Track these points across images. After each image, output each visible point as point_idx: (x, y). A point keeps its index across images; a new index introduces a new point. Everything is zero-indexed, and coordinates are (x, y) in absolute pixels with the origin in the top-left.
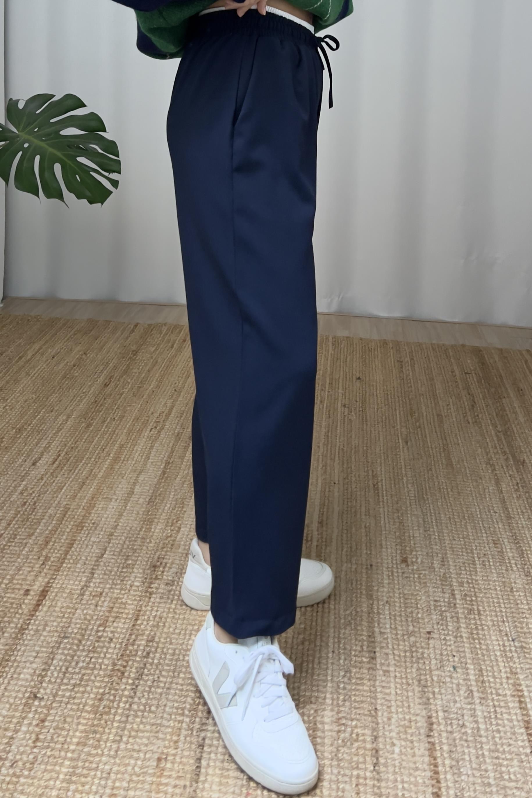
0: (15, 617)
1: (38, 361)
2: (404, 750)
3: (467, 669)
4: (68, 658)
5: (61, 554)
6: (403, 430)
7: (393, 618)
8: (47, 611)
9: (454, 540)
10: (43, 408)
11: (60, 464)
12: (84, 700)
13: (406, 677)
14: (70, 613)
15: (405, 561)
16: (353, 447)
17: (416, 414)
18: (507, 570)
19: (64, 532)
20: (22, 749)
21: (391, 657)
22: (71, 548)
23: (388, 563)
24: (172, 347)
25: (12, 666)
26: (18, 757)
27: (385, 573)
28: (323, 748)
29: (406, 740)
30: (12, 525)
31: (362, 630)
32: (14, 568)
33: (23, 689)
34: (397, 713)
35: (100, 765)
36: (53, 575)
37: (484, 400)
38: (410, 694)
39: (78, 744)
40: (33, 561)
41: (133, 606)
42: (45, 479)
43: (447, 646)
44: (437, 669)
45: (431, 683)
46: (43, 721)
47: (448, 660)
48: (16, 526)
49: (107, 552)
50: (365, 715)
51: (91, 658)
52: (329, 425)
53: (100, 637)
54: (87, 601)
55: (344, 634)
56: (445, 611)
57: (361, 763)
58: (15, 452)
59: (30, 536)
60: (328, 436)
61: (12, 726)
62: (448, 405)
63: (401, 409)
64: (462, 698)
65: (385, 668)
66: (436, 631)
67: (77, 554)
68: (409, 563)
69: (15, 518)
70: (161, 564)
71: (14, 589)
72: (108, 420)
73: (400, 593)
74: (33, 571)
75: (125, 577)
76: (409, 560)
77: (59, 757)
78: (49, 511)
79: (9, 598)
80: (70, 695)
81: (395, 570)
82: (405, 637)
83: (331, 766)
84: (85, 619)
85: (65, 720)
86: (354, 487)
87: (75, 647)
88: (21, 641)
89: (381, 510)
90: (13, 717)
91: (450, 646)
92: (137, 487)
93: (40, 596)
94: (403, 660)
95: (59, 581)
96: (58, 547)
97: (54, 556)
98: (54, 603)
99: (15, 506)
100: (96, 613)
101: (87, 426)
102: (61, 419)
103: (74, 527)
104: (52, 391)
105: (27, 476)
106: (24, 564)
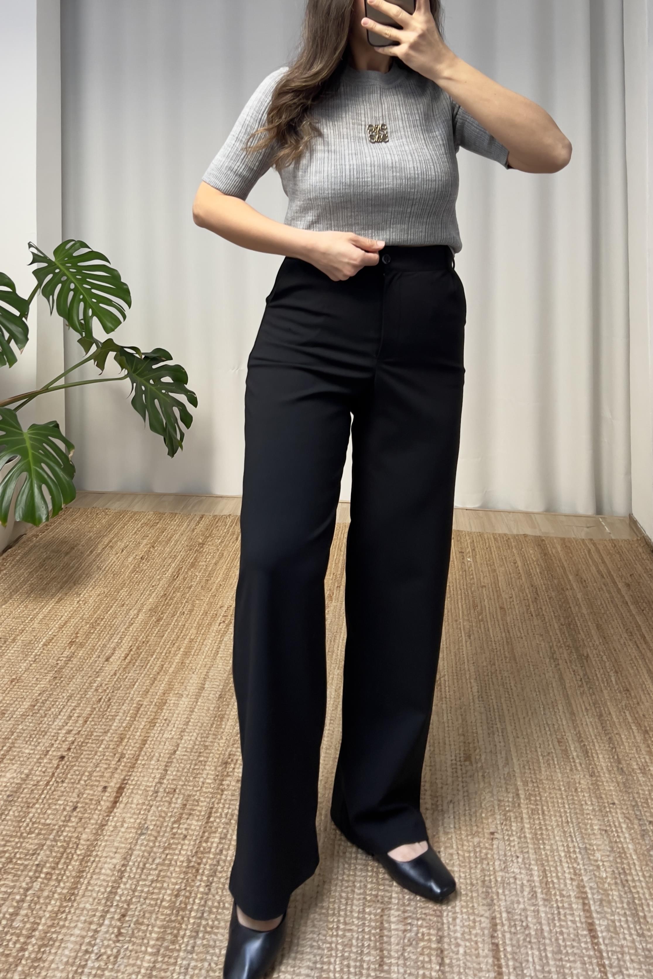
0: (94, 814)
1: (108, 554)
2: (468, 951)
3: (531, 870)
4: (146, 854)
5: (136, 751)
6: (465, 624)
7: (457, 817)
8: (124, 808)
10: (115, 602)
11: (132, 660)
12: (161, 896)
13: (471, 878)
14: (145, 810)
15: (469, 758)
17: (479, 607)
18: (571, 770)
19: (138, 729)
20: (106, 943)
21: (455, 857)
22: (144, 744)
25: (94, 861)
26: (103, 951)
28: (389, 948)
29: (470, 940)
30: (88, 723)
32: (92, 765)
33: (105, 884)
34: (462, 913)
35: (179, 960)
36: (129, 771)
37: (547, 592)
38: (475, 895)
39: (157, 939)
40: (109, 758)
41: (205, 804)
42: (118, 675)
43: (511, 846)
44: (501, 870)
45: (495, 884)
46: (124, 916)
47: (512, 861)
48: (93, 723)
49: (179, 749)
50: (432, 915)
51: (167, 855)
53: (174, 834)
54: (162, 798)
56: (509, 811)
57: (427, 962)
58: (89, 647)
59: (106, 732)
61: (95, 919)
62: (511, 597)
64: (526, 899)
66: (499, 831)
67: (150, 751)
68: (473, 761)
69: (91, 715)
70: (232, 760)
71: (92, 786)
72: (178, 615)
74: (109, 768)
75: (197, 774)
76: (473, 758)
77: (141, 952)
78: (123, 707)
79: (89, 794)
80: (149, 891)
81: (459, 768)
82: (469, 837)
83: (398, 966)
84: (160, 816)
85: (144, 915)
87: (151, 844)
88: (101, 837)
90: (96, 910)
91: (514, 846)
92: (207, 683)
93: (117, 792)
94: (467, 860)
95: (135, 777)
96: (132, 744)
97: (129, 753)
98: (130, 800)
99: (91, 703)
100: (171, 810)
101: (157, 621)
102: (133, 613)
103: (147, 723)
104: (122, 585)
105: (102, 672)
106: (101, 761)
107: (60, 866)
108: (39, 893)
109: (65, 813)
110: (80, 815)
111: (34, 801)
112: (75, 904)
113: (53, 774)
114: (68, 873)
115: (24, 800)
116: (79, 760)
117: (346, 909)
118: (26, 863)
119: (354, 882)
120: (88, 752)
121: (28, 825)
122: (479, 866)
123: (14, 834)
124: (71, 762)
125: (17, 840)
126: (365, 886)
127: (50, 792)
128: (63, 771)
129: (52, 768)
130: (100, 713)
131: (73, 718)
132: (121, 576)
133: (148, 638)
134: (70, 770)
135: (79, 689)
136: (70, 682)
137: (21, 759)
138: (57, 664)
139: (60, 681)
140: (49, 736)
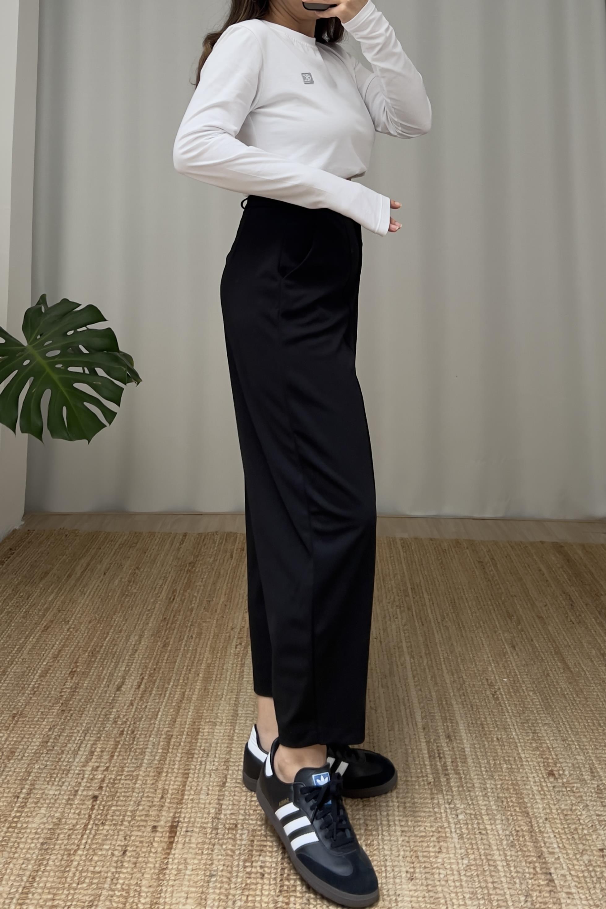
0: (149, 856)
1: (89, 577)
4: (222, 897)
5: (179, 786)
6: (506, 635)
7: (558, 836)
8: (183, 849)
9: (597, 749)
10: (110, 629)
11: (146, 688)
13: (592, 899)
14: (208, 849)
15: (551, 774)
16: (458, 655)
17: (515, 617)
19: (174, 761)
21: (569, 878)
22: (187, 778)
23: (534, 777)
24: (232, 557)
27: (535, 788)
30: (115, 757)
31: (530, 851)
32: (132, 803)
36: (177, 808)
37: (582, 598)
40: (150, 795)
42: (135, 705)
48: (121, 758)
49: (229, 780)
51: (248, 896)
52: (425, 632)
53: (250, 873)
54: (224, 835)
55: (511, 856)
58: (94, 677)
59: (139, 767)
60: (427, 645)
62: (546, 606)
63: (497, 613)
65: (566, 890)
67: (196, 785)
68: (557, 776)
69: (116, 749)
71: (139, 826)
72: (185, 638)
73: (557, 810)
74: (154, 806)
76: (555, 773)
78: (151, 739)
79: (137, 836)
81: (544, 784)
82: (578, 856)
84: (227, 855)
86: (471, 698)
87: (226, 886)
88: (165, 882)
89: (508, 720)
92: (240, 708)
93: (170, 832)
94: (583, 881)
95: (186, 814)
96: (173, 778)
97: (172, 788)
98: (187, 840)
99: (113, 735)
100: (237, 847)
101: (164, 646)
102: (134, 639)
103: (183, 755)
104: (114, 610)
105: (116, 703)
106: (141, 798)
109: (115, 859)
110: (132, 859)
111: (75, 847)
113: (90, 816)
115: (63, 847)
116: (116, 799)
120: (123, 790)
121: (74, 874)
122: (598, 886)
123: (61, 886)
124: (106, 802)
125: (66, 892)
127: (91, 836)
128: (101, 812)
129: (86, 809)
130: (127, 747)
131: (96, 753)
132: (109, 601)
133: (160, 664)
134: (108, 810)
135: (95, 722)
136: (82, 714)
137: (48, 801)
138: (62, 696)
139: (69, 715)
140: (74, 774)
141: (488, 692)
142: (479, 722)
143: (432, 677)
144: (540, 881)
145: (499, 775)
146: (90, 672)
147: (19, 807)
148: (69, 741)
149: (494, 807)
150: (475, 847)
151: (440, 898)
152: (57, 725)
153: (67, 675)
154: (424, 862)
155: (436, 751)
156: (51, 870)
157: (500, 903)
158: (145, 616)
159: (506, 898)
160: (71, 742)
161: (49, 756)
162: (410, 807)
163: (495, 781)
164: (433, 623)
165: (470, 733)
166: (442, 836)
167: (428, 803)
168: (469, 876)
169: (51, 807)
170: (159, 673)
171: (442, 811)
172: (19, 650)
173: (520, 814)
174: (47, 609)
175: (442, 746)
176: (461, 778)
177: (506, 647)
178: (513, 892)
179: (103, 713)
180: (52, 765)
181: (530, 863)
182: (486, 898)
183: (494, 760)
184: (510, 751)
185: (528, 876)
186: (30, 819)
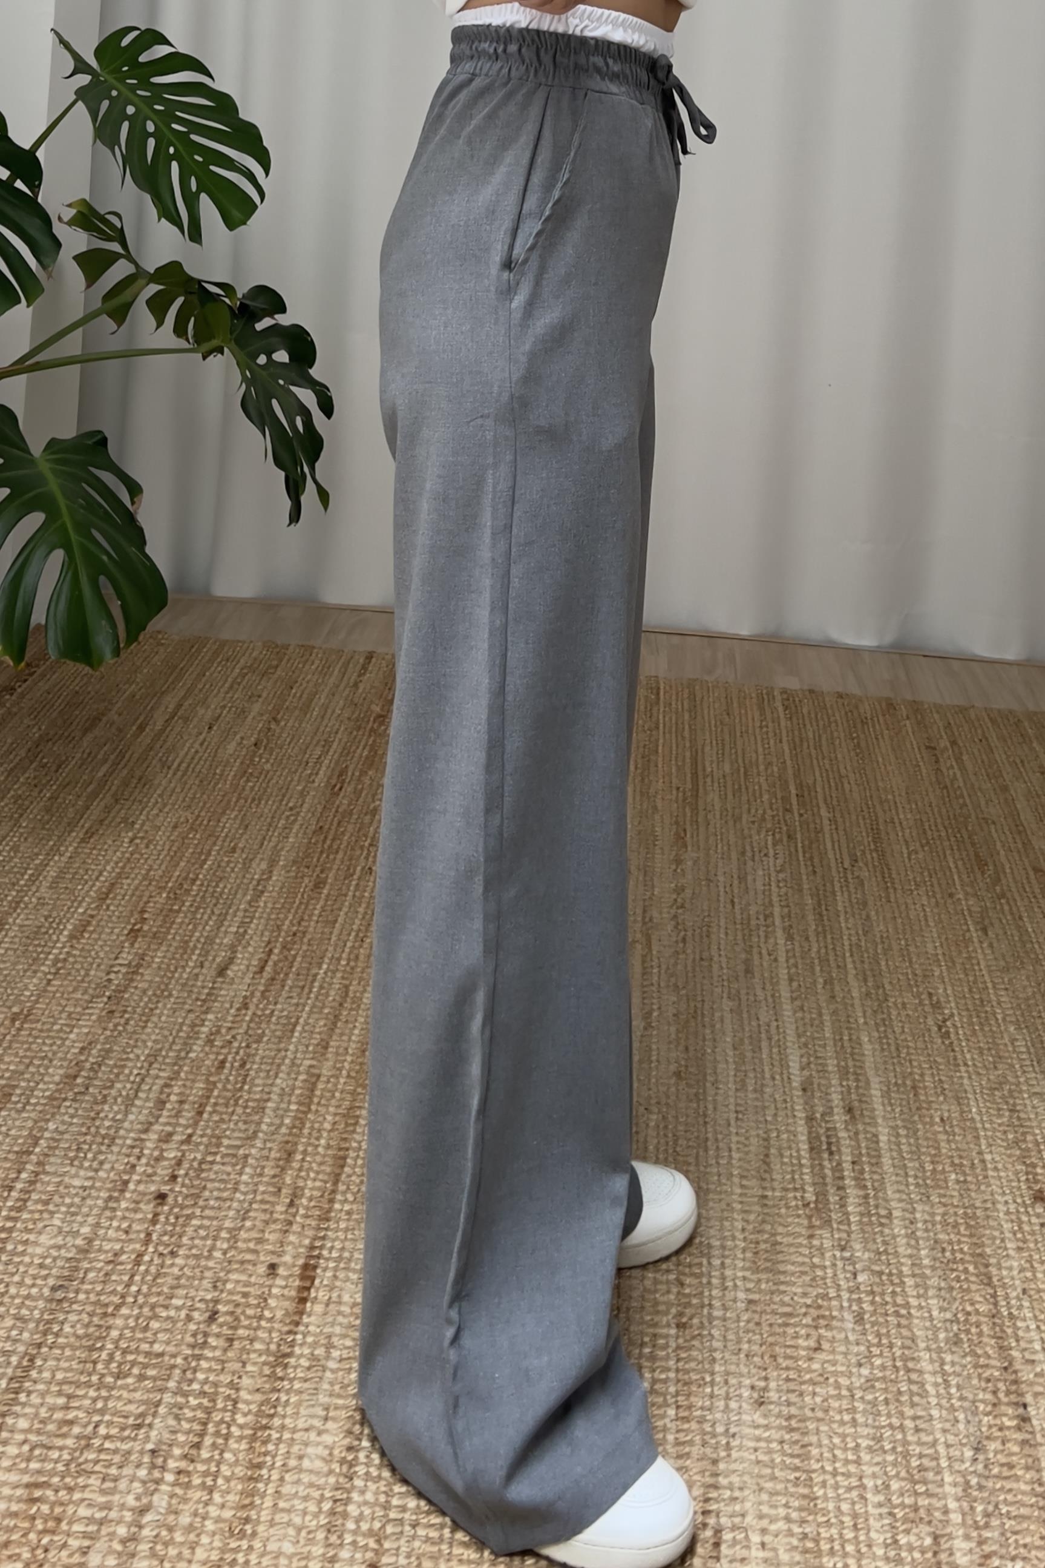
0: (259, 1328)
1: (180, 734)
5: (325, 1182)
6: (971, 903)
8: (324, 1314)
10: (214, 844)
11: (275, 972)
15: (1039, 1197)
16: (878, 940)
17: (991, 868)
19: (319, 1131)
23: (1006, 1202)
25: (280, 1439)
27: (1007, 1226)
30: (205, 1116)
31: (989, 1357)
32: (231, 1213)
33: (316, 1494)
36: (319, 1229)
40: (267, 1197)
42: (252, 1007)
48: (216, 1118)
52: (817, 888)
55: (953, 1364)
58: (175, 944)
59: (250, 1139)
60: (821, 915)
63: (957, 856)
69: (208, 1097)
71: (242, 1262)
74: (275, 1221)
78: (278, 1081)
79: (238, 1282)
81: (1025, 1218)
86: (898, 1030)
88: (286, 1383)
89: (966, 1081)
93: (303, 1277)
95: (334, 1242)
96: (314, 1165)
97: (312, 1187)
98: (335, 1295)
99: (204, 1070)
101: (316, 886)
102: (259, 867)
103: (337, 1118)
104: (223, 804)
105: (214, 1001)
106: (251, 1204)
107: (205, 1454)
108: (171, 1518)
109: (192, 1327)
110: (226, 1331)
111: (116, 1300)
112: (257, 1544)
113: (149, 1235)
114: (225, 1470)
115: (93, 1297)
116: (201, 1203)
117: (856, 1537)
118: (125, 1447)
119: (861, 1478)
121: (111, 1356)
123: (83, 1379)
124: (182, 1208)
125: (92, 1393)
126: (888, 1487)
127: (149, 1278)
128: (170, 1228)
129: (142, 1221)
130: (229, 1094)
131: (168, 1106)
132: (216, 784)
133: (304, 924)
134: (184, 1226)
135: (171, 1039)
136: (146, 1022)
137: (68, 1200)
138: (109, 981)
139: (122, 1021)
140: (122, 1146)
141: (930, 1021)
142: (908, 1082)
143: (825, 982)
144: (1005, 1419)
145: (940, 1196)
146: (168, 933)
147: (11, 1209)
148: (117, 1075)
149: (926, 1262)
150: (884, 1341)
151: (811, 1445)
152: (96, 1042)
153: (122, 938)
154: (787, 1369)
155: (823, 1139)
156: (68, 1345)
157: (926, 1462)
158: (283, 822)
159: (936, 1452)
160: (121, 1077)
161: (77, 1105)
162: (767, 1251)
163: (932, 1206)
164: (834, 870)
165: (891, 1105)
166: (823, 1317)
167: (801, 1245)
168: (869, 1402)
169: (74, 1214)
170: (302, 943)
171: (828, 1263)
172: (33, 880)
173: (973, 1279)
174: (95, 795)
175: (835, 1128)
176: (866, 1197)
177: (972, 928)
178: (951, 1438)
179: (187, 1022)
180: (83, 1125)
181: (988, 1380)
182: (899, 1449)
183: (932, 1162)
184: (965, 1146)
185: (981, 1407)
186: (32, 1237)
